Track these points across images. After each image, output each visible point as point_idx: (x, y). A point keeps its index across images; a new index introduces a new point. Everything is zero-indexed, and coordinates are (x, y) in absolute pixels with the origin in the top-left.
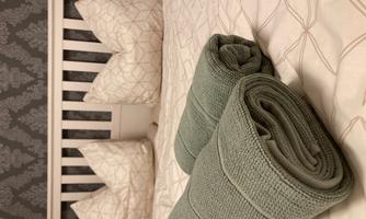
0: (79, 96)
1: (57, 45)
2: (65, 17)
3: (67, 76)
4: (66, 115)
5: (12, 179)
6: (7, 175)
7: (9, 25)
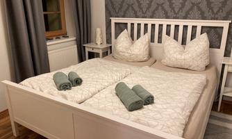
0: (168, 33)
1: (190, 23)
2: (202, 27)
3: (177, 27)
4: (161, 26)
5: (137, 4)
6: (138, 2)
7: (199, 3)
